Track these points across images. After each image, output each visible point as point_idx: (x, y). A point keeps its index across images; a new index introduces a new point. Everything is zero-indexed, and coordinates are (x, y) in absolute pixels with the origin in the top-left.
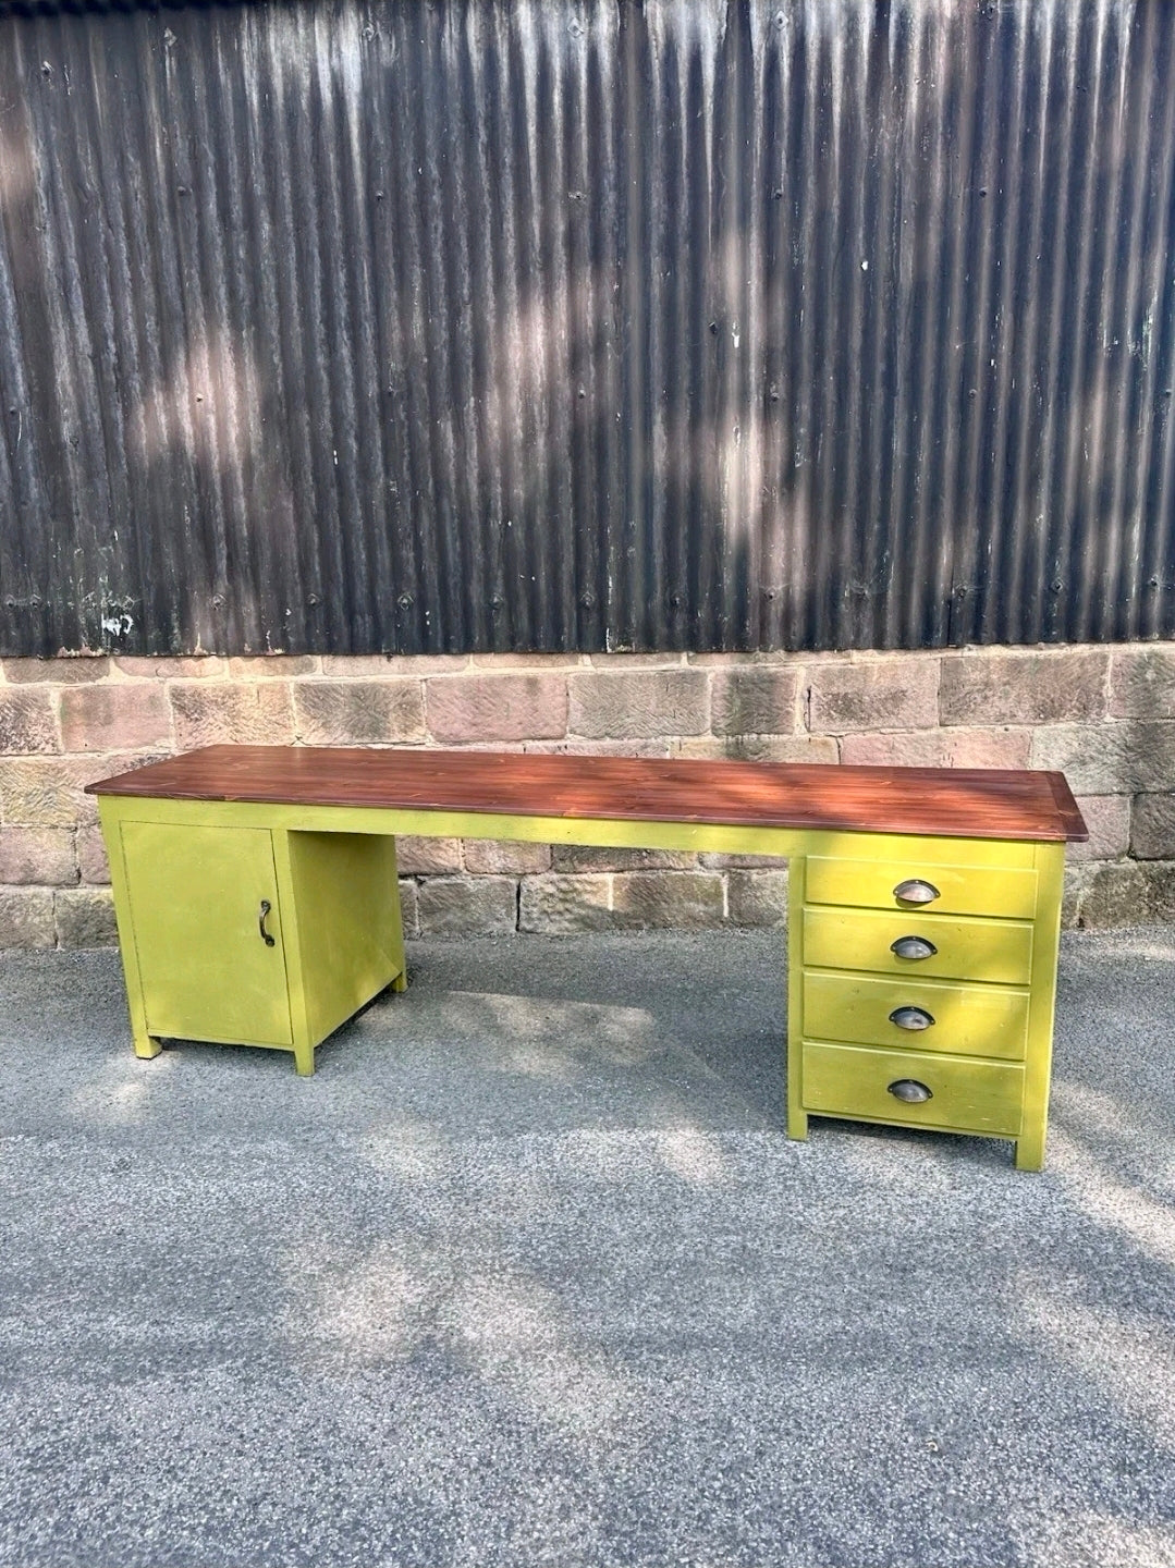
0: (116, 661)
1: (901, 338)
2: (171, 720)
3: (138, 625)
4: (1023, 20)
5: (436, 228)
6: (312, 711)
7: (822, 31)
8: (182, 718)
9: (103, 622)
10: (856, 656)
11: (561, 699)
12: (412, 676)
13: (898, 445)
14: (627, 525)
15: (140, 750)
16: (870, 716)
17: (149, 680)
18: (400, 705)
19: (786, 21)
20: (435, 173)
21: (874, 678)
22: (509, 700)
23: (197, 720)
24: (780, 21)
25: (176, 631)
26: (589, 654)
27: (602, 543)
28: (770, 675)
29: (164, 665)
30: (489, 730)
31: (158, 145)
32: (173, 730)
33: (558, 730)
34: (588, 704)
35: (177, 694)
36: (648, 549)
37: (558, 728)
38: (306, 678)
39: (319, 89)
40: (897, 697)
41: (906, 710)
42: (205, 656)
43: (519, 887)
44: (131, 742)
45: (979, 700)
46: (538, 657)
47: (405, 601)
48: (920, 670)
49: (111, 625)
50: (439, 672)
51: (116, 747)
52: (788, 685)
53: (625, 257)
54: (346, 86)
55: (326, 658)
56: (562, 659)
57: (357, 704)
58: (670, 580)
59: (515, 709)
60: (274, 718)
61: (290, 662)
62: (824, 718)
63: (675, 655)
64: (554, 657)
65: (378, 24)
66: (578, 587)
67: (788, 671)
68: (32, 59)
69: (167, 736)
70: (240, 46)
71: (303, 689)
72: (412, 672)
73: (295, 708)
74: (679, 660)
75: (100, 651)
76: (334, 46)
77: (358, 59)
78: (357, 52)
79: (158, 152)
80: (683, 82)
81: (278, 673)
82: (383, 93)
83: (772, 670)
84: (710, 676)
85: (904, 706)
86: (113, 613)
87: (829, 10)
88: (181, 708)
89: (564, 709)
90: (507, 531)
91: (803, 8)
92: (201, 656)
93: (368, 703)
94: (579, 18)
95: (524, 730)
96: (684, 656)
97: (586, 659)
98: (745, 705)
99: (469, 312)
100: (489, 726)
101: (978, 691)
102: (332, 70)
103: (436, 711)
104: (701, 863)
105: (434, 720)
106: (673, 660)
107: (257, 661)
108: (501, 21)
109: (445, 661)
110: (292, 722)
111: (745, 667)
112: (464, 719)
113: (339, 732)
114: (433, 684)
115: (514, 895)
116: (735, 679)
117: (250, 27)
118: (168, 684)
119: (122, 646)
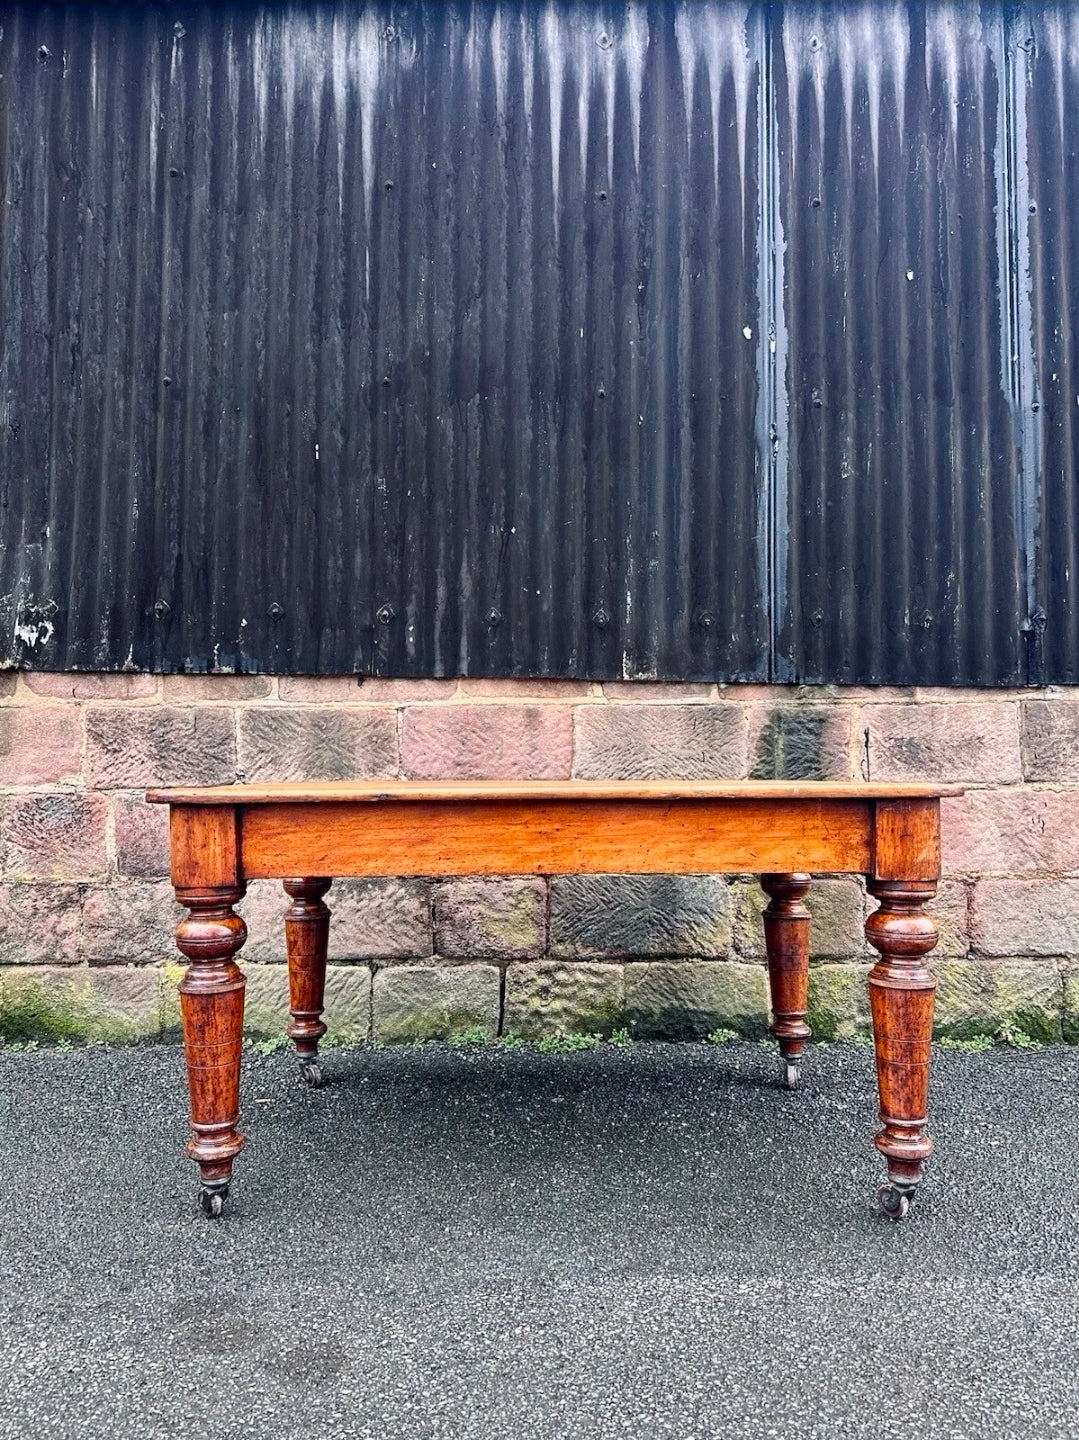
0: (25, 679)
1: (953, 347)
2: (83, 751)
3: (59, 634)
4: (1058, 56)
5: (448, 220)
6: (261, 743)
7: (856, 57)
8: (97, 749)
9: (17, 627)
10: (921, 695)
11: (567, 736)
12: (388, 703)
13: (956, 457)
14: (649, 536)
15: (38, 789)
16: (942, 766)
17: (63, 701)
18: (370, 737)
19: (819, 44)
20: (450, 167)
21: (945, 721)
22: (503, 736)
23: (115, 751)
24: (815, 43)
25: (103, 641)
26: (601, 683)
27: (618, 555)
28: (819, 713)
29: (83, 686)
30: (477, 771)
31: (153, 128)
32: (86, 764)
33: (563, 773)
34: (598, 743)
35: (95, 719)
36: (672, 562)
37: (562, 770)
38: (257, 703)
39: (332, 83)
40: (973, 744)
41: (987, 761)
42: (135, 673)
43: (503, 976)
44: (30, 777)
45: (1069, 751)
46: (540, 686)
47: (385, 612)
48: (998, 712)
49: (28, 634)
50: (419, 699)
51: (11, 783)
52: (841, 727)
53: (652, 258)
54: (361, 81)
55: (283, 680)
56: (570, 688)
57: (316, 735)
58: (698, 599)
59: (510, 747)
60: (211, 751)
61: (240, 684)
62: (887, 768)
63: (704, 687)
64: (559, 686)
65: (400, 30)
66: (588, 604)
67: (841, 709)
68: (29, 44)
69: (74, 771)
70: (252, 43)
71: (252, 715)
72: (386, 700)
73: (239, 739)
74: (709, 695)
75: (8, 663)
76: (353, 45)
77: (376, 60)
78: (376, 52)
79: (153, 136)
80: (715, 95)
81: (222, 697)
82: (399, 91)
83: (820, 708)
84: (748, 713)
85: (982, 756)
86: (28, 619)
87: (863, 37)
88: (98, 737)
89: (569, 748)
90: (507, 538)
91: (837, 35)
92: (131, 673)
93: (331, 735)
94: (607, 32)
95: (519, 772)
96: (714, 690)
97: (597, 689)
98: (790, 748)
99: (480, 306)
100: (477, 766)
101: (1067, 740)
102: (348, 67)
103: (412, 746)
104: (737, 950)
105: (410, 758)
106: (701, 693)
107: (199, 682)
108: (528, 32)
109: (428, 687)
110: (234, 758)
111: (788, 704)
112: (446, 756)
113: (292, 769)
114: (412, 712)
115: (497, 988)
116: (777, 717)
117: (265, 25)
118: (84, 708)
119: (36, 660)
